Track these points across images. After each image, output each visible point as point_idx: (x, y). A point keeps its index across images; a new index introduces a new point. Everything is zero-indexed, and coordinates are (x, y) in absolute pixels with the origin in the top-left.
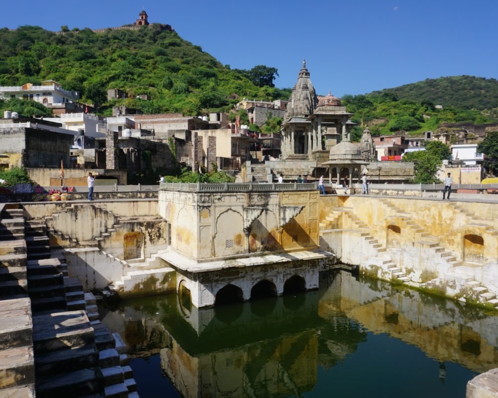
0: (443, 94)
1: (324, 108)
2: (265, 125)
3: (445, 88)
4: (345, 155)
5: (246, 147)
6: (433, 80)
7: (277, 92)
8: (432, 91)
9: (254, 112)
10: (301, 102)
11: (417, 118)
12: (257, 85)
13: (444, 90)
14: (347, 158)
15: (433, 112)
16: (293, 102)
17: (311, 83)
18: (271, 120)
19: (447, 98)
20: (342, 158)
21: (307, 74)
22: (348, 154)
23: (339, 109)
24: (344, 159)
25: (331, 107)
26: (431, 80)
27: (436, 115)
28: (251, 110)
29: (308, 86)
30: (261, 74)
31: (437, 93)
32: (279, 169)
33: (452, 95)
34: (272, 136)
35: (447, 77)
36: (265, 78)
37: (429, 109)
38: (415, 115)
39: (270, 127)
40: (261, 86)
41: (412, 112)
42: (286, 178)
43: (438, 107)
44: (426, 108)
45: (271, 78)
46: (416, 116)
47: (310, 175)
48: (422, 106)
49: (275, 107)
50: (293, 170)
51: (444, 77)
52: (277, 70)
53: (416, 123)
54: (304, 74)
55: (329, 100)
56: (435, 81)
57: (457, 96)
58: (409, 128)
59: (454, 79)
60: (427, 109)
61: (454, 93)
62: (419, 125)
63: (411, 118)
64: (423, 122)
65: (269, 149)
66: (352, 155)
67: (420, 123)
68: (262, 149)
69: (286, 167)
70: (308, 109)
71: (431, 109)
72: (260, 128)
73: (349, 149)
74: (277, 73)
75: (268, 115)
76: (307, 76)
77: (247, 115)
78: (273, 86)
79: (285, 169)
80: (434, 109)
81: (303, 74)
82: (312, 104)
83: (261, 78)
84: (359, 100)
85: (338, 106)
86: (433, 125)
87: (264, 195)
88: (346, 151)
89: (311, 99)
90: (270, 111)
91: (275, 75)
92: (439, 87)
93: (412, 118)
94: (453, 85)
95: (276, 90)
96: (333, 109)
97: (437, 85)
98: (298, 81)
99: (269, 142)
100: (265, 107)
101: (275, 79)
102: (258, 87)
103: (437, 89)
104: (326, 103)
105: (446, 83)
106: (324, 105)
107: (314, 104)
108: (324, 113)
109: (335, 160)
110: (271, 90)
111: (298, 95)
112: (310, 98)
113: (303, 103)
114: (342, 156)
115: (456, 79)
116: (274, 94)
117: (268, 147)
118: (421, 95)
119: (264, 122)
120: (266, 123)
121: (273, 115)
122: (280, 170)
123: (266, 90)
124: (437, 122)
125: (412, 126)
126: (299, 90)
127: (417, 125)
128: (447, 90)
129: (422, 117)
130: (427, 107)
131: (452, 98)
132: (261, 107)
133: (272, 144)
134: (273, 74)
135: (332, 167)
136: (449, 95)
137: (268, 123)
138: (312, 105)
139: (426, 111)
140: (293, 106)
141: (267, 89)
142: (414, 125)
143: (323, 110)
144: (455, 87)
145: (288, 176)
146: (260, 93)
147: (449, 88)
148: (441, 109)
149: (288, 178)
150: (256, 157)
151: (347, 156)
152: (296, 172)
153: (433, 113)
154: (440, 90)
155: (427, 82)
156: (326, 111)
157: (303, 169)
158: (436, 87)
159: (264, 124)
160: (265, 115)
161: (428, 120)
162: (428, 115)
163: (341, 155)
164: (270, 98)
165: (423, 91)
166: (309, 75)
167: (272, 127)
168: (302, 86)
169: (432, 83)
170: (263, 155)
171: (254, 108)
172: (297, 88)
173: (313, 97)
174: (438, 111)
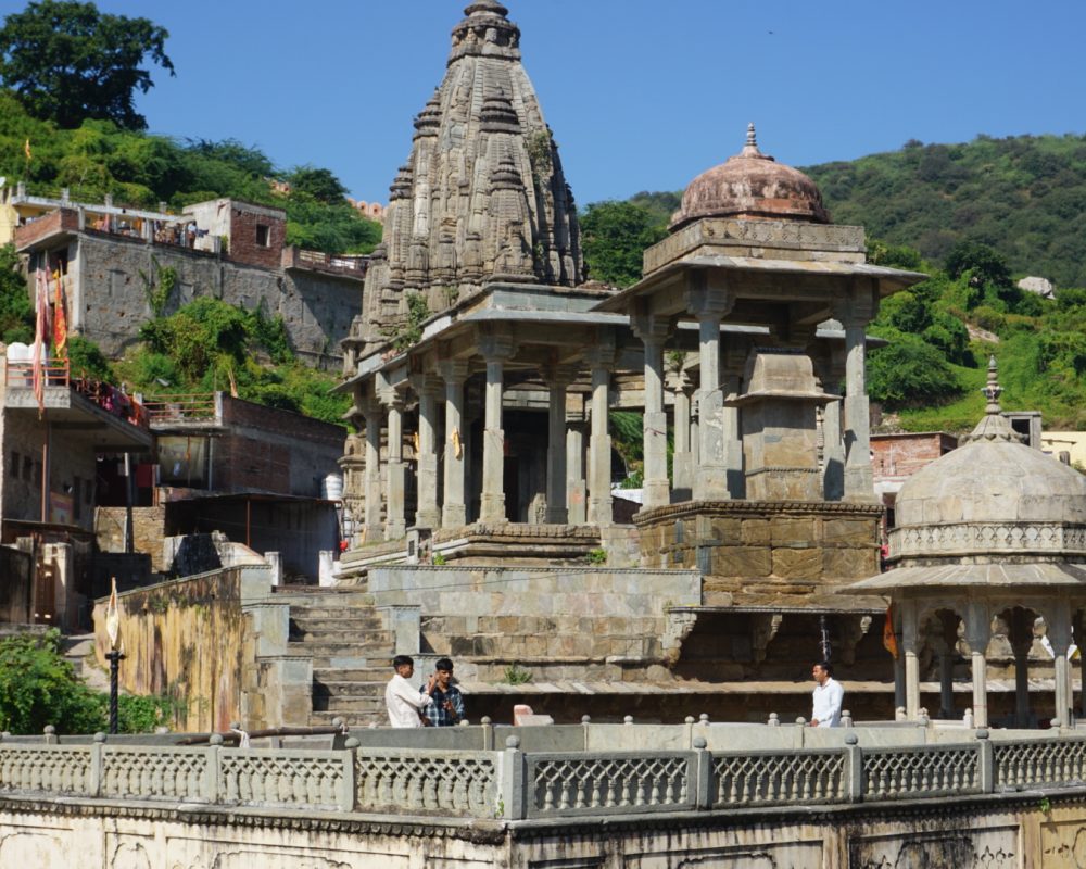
0: (1002, 223)
1: (736, 226)
2: (140, 348)
3: (1008, 192)
4: (1022, 525)
5: (77, 480)
6: (943, 149)
7: (172, 157)
8: (947, 204)
9: (75, 265)
10: (479, 200)
11: (935, 341)
12: (42, 115)
13: (1004, 206)
14: (1032, 547)
15: (1012, 310)
16: (420, 203)
17: (529, 89)
18: (175, 321)
19: (1020, 243)
20: (1003, 548)
21: (508, 35)
22: (1039, 524)
23: (821, 241)
24: (1015, 558)
25: (779, 224)
26: (932, 147)
27: (1030, 328)
28: (55, 254)
29: (518, 106)
30: (66, 51)
31: (970, 219)
32: (462, 621)
33: (1046, 230)
34: (218, 413)
35: (1010, 138)
36: (87, 74)
37: (991, 294)
38: (929, 321)
39: (169, 362)
40: (69, 121)
41: (908, 306)
42: (513, 679)
43: (1033, 284)
44: (976, 291)
45: (127, 77)
46: (930, 331)
47: (664, 663)
48: (954, 277)
49: (199, 244)
50: (552, 625)
51: (994, 136)
52: (164, 33)
53: (936, 365)
54: (491, 33)
55: (758, 185)
56: (956, 154)
57: (1070, 238)
58: (900, 395)
59: (1045, 149)
60: (981, 296)
61: (1054, 219)
62: (951, 377)
63: (907, 336)
64: (969, 361)
65: (199, 493)
66: (1067, 526)
67: (955, 369)
68: (162, 495)
69: (513, 609)
70: (524, 247)
71: (1001, 296)
72: (110, 365)
73: (1044, 489)
74: (159, 51)
75: (160, 289)
76: (505, 50)
77: (23, 283)
78: (136, 123)
79: (505, 622)
80: (1013, 298)
81: (481, 33)
82: (541, 214)
83: (64, 78)
84: (615, 233)
85: (814, 219)
86: (1024, 384)
87: (938, 837)
88: (1027, 500)
89: (537, 188)
90: (167, 264)
91: (147, 63)
92: (977, 186)
93: (914, 341)
94: (1045, 181)
95: (162, 148)
96: (792, 240)
97: (966, 177)
98: (450, 76)
99: (197, 446)
100: (140, 241)
101: (147, 85)
102: (47, 124)
103: (968, 195)
104: (746, 202)
105: (1009, 168)
106: (734, 214)
107: (550, 219)
108: (740, 262)
109: (954, 558)
110: (130, 147)
111: (459, 155)
112: (528, 181)
113: (488, 210)
114: (1003, 533)
115: (1057, 152)
116: (152, 168)
117: (197, 483)
118: (892, 223)
119: (136, 331)
120: (149, 334)
121: (188, 292)
122: (471, 631)
123: (105, 148)
124: (1042, 367)
125: (915, 381)
126: (461, 129)
127: (941, 378)
128: (1019, 205)
129: (962, 337)
130: (979, 286)
131: (1045, 248)
132: (112, 235)
133: (218, 465)
134: (138, 56)
135: (929, 608)
136: (1033, 229)
137: (156, 340)
138: (543, 224)
139: (972, 303)
140: (420, 227)
141: (111, 140)
142: (927, 377)
143: (729, 243)
144: (1057, 194)
145: (521, 670)
146: (71, 159)
147: (1027, 194)
148: (1045, 296)
149: (527, 680)
150: (130, 541)
151: (1031, 532)
152: (571, 641)
153: (1012, 319)
154: (984, 201)
155: (912, 161)
156: (748, 248)
157: (619, 623)
158: (963, 188)
159: (132, 341)
160: (138, 286)
161: (990, 351)
162: (986, 325)
163: (995, 525)
164: (137, 190)
165: (899, 202)
166: (516, 45)
167: (185, 364)
168: (476, 106)
169: (942, 166)
170: (170, 531)
171: (74, 239)
172: (450, 114)
173: (546, 176)
174: (1034, 306)
